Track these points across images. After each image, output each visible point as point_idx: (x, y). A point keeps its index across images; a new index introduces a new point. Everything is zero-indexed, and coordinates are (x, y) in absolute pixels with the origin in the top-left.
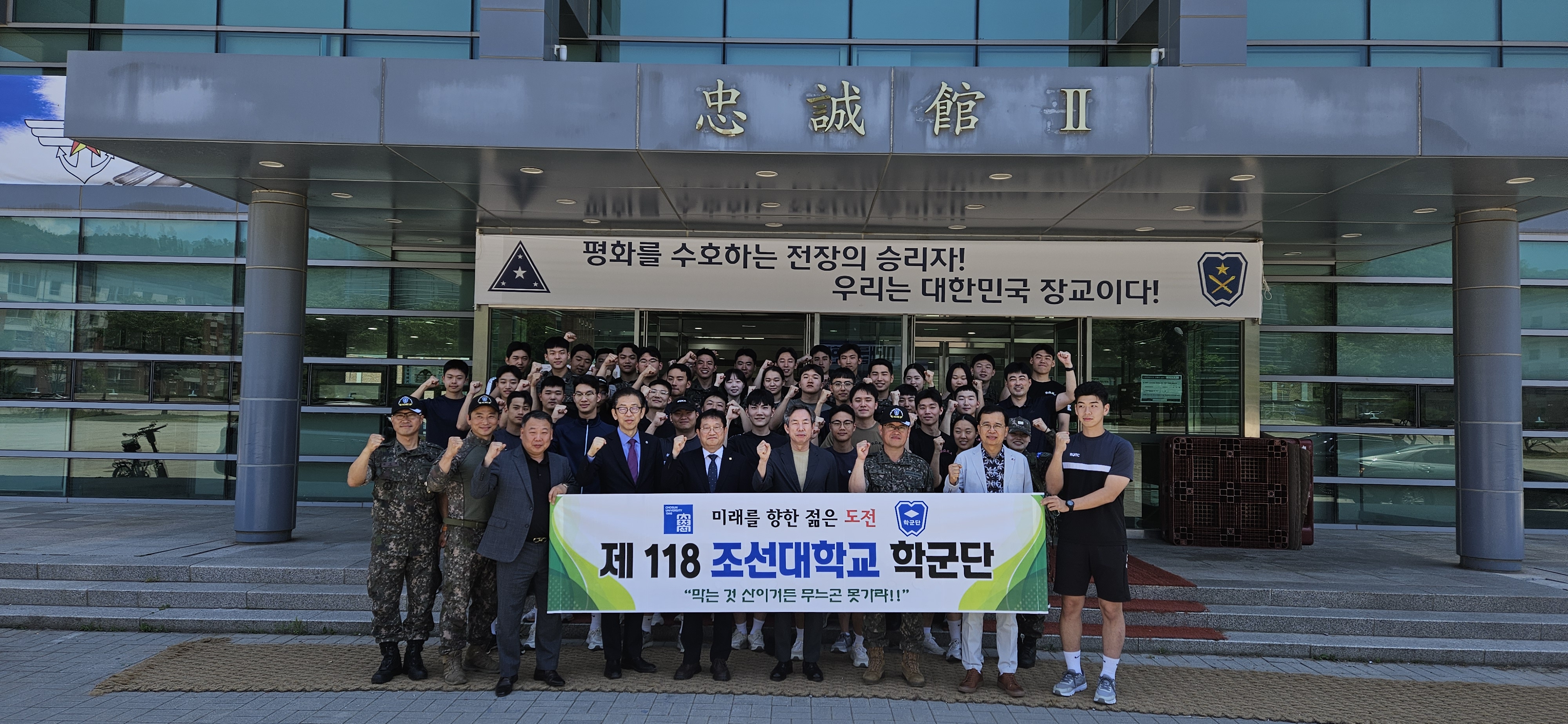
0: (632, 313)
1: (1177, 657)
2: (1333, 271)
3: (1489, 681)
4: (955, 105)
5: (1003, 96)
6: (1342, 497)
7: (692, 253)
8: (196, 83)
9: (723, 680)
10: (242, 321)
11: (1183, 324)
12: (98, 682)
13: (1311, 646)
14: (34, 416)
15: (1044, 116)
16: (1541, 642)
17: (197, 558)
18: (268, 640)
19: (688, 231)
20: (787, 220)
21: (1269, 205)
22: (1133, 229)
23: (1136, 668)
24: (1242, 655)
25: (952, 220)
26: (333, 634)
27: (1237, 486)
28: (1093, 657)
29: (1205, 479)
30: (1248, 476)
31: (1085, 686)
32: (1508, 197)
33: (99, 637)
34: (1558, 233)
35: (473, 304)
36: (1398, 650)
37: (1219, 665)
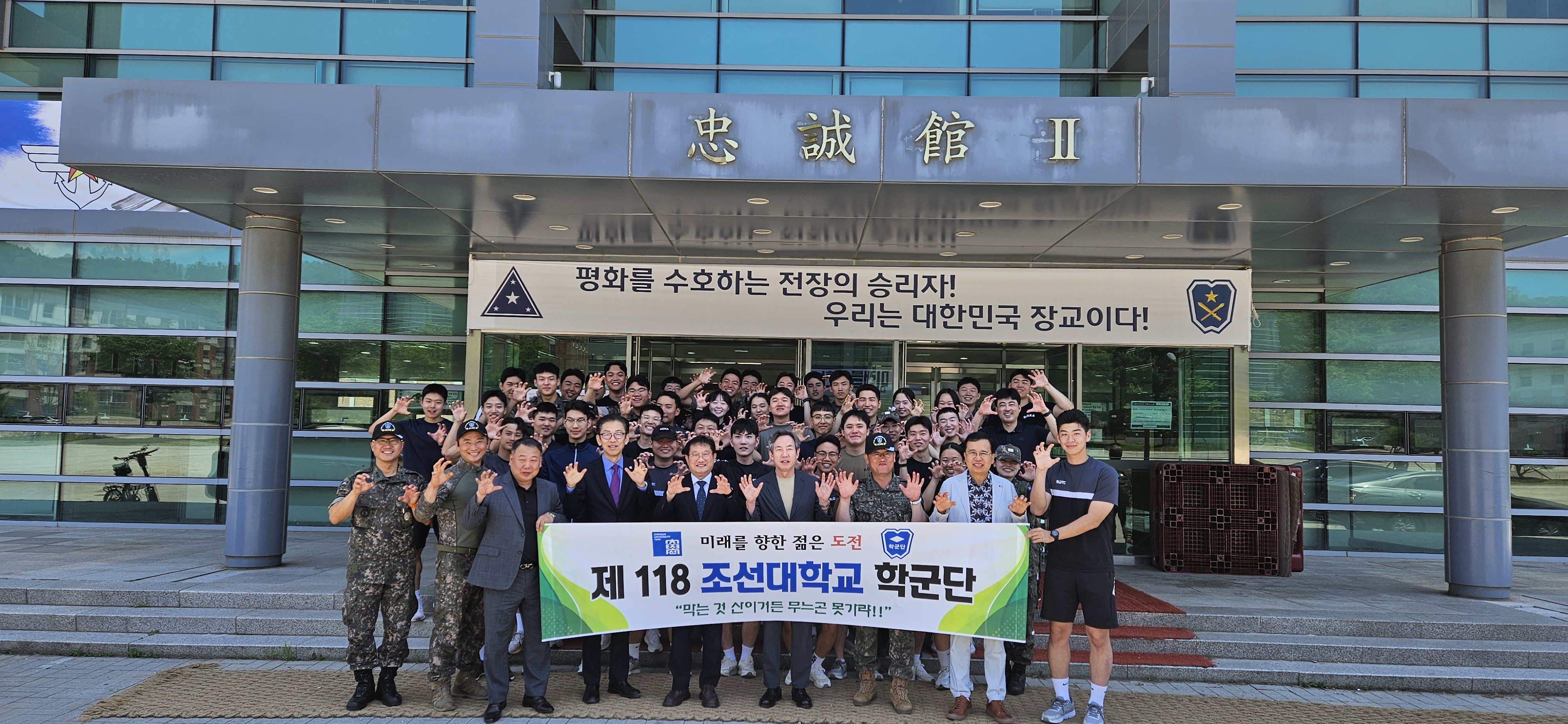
0: (625, 339)
1: (1166, 684)
2: (1322, 299)
3: (1477, 710)
4: (944, 134)
5: (992, 125)
6: (1333, 523)
7: (685, 279)
8: (191, 110)
9: (712, 707)
10: (235, 344)
11: (1173, 350)
12: (86, 708)
13: (1299, 674)
14: (25, 439)
15: (1034, 146)
16: (1529, 669)
17: (186, 584)
18: (257, 666)
19: (680, 257)
20: (779, 247)
21: (1258, 234)
22: (1122, 256)
23: (1125, 695)
24: (1231, 682)
25: (943, 247)
26: (322, 660)
27: (1227, 513)
28: (1082, 683)
29: (1195, 506)
30: (1237, 503)
31: (1073, 713)
32: (1495, 227)
33: (88, 663)
34: (1545, 261)
35: (466, 329)
36: (1386, 677)
37: (1207, 693)
